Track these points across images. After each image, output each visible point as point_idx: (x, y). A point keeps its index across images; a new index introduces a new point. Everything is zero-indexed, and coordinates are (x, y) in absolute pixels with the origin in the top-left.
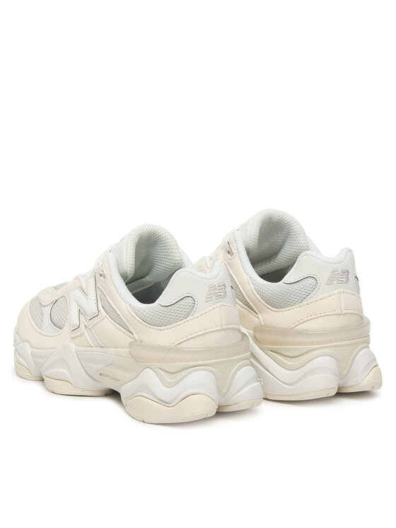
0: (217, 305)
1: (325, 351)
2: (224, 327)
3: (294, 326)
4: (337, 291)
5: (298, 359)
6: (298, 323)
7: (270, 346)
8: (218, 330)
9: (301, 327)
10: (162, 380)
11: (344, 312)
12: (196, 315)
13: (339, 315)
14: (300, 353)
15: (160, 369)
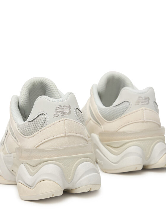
0: (62, 119)
1: (134, 143)
2: (67, 134)
3: (117, 129)
4: (141, 109)
5: (120, 148)
6: (120, 128)
7: (106, 143)
8: (63, 137)
9: (121, 130)
10: (28, 171)
11: (146, 120)
12: (47, 126)
13: (143, 122)
14: (120, 145)
15: (27, 164)
